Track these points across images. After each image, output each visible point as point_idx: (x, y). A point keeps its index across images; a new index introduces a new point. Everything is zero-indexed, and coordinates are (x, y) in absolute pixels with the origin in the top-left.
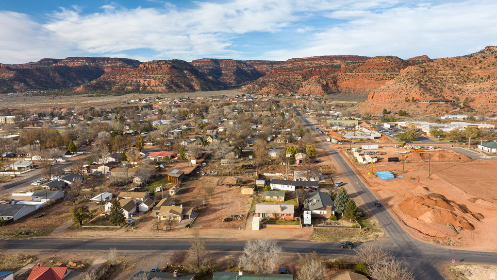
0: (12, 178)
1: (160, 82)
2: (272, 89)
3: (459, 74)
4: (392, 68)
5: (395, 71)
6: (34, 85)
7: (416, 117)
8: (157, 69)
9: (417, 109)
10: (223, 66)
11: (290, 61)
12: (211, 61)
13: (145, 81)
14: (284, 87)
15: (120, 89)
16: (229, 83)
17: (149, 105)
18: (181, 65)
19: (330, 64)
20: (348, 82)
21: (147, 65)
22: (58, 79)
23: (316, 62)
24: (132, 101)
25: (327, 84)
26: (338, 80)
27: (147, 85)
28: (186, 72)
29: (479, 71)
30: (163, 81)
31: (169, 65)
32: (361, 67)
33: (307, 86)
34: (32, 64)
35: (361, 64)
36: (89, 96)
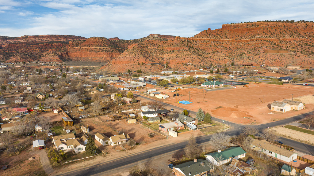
2: (19, 58)
3: (158, 49)
4: (103, 44)
5: (106, 47)
7: (147, 73)
9: (146, 69)
11: (23, 38)
14: (29, 57)
19: (56, 40)
20: (76, 53)
23: (46, 39)
25: (62, 55)
26: (69, 52)
29: (167, 48)
32: (83, 43)
33: (46, 56)
35: (82, 41)
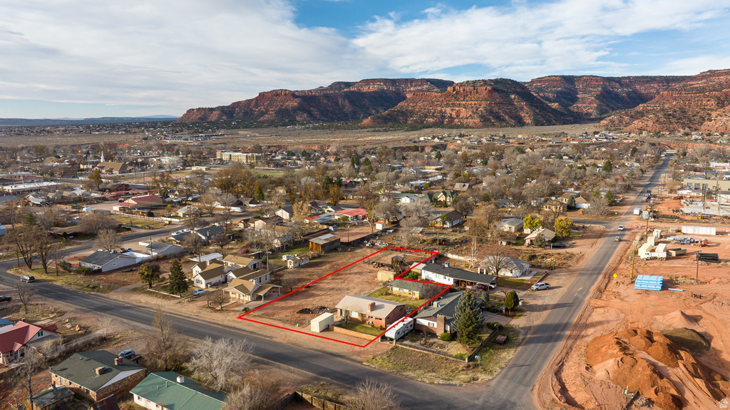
0: (166, 225)
1: (473, 112)
2: (650, 123)
6: (318, 117)
8: (471, 93)
10: (580, 86)
12: (560, 80)
13: (452, 110)
14: (673, 120)
15: (417, 122)
16: (587, 114)
17: (442, 145)
18: (508, 86)
21: (457, 88)
22: (348, 107)
24: (422, 139)
27: (455, 116)
28: (513, 96)
30: (477, 110)
31: (489, 88)
33: (719, 118)
34: (321, 89)
36: (374, 131)
